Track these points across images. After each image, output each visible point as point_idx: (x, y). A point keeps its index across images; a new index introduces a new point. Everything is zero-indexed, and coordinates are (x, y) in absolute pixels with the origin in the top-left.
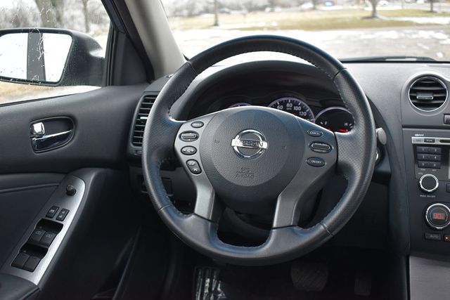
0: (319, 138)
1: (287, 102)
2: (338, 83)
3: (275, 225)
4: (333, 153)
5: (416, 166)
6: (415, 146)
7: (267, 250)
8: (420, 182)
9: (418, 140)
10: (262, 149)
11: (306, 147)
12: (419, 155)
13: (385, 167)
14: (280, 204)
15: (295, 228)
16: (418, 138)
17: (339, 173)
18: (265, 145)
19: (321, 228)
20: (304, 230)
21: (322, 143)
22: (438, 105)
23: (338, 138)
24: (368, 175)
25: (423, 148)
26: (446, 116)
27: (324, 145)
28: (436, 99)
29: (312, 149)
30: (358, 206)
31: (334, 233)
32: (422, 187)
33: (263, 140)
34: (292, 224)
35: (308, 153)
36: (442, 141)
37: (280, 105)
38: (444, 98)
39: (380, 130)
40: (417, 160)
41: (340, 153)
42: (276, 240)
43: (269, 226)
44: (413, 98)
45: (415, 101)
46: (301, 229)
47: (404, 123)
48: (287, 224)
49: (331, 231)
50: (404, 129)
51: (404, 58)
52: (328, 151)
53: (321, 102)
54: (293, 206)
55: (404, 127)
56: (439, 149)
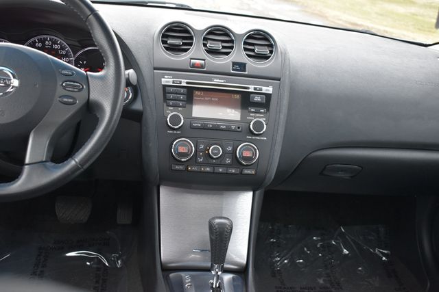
0: (71, 77)
1: (46, 39)
2: (91, 24)
3: (27, 161)
4: (85, 92)
5: (165, 105)
6: (165, 86)
7: (19, 186)
8: (168, 119)
9: (167, 82)
10: (13, 87)
11: (58, 86)
12: (167, 95)
13: (138, 106)
14: (33, 141)
15: (48, 164)
16: (167, 80)
17: (90, 111)
18: (15, 83)
19: (73, 163)
20: (57, 165)
21: (74, 82)
22: (186, 50)
23: (89, 78)
24: (116, 112)
25: (171, 89)
26: (192, 61)
27: (76, 84)
28: (184, 44)
29: (64, 88)
30: (108, 142)
31: (85, 167)
32: (169, 124)
33: (14, 77)
34: (44, 160)
35: (60, 91)
36: (187, 83)
37: (39, 42)
38: (191, 44)
39: (131, 71)
40: (165, 99)
41: (91, 92)
42: (29, 175)
43: (21, 162)
44: (164, 42)
45: (166, 46)
46: (53, 164)
47: (156, 66)
48: (39, 160)
49: (82, 166)
50: (155, 71)
51: (165, 3)
52: (80, 90)
53: (79, 42)
54: (45, 142)
55: (155, 69)
56: (185, 90)
